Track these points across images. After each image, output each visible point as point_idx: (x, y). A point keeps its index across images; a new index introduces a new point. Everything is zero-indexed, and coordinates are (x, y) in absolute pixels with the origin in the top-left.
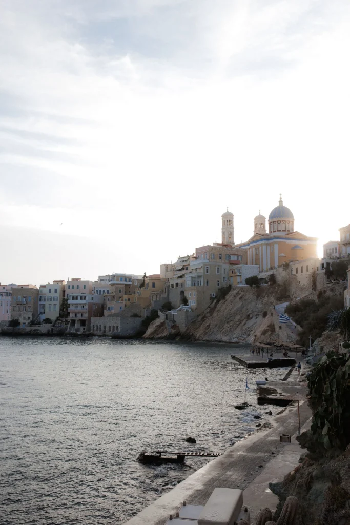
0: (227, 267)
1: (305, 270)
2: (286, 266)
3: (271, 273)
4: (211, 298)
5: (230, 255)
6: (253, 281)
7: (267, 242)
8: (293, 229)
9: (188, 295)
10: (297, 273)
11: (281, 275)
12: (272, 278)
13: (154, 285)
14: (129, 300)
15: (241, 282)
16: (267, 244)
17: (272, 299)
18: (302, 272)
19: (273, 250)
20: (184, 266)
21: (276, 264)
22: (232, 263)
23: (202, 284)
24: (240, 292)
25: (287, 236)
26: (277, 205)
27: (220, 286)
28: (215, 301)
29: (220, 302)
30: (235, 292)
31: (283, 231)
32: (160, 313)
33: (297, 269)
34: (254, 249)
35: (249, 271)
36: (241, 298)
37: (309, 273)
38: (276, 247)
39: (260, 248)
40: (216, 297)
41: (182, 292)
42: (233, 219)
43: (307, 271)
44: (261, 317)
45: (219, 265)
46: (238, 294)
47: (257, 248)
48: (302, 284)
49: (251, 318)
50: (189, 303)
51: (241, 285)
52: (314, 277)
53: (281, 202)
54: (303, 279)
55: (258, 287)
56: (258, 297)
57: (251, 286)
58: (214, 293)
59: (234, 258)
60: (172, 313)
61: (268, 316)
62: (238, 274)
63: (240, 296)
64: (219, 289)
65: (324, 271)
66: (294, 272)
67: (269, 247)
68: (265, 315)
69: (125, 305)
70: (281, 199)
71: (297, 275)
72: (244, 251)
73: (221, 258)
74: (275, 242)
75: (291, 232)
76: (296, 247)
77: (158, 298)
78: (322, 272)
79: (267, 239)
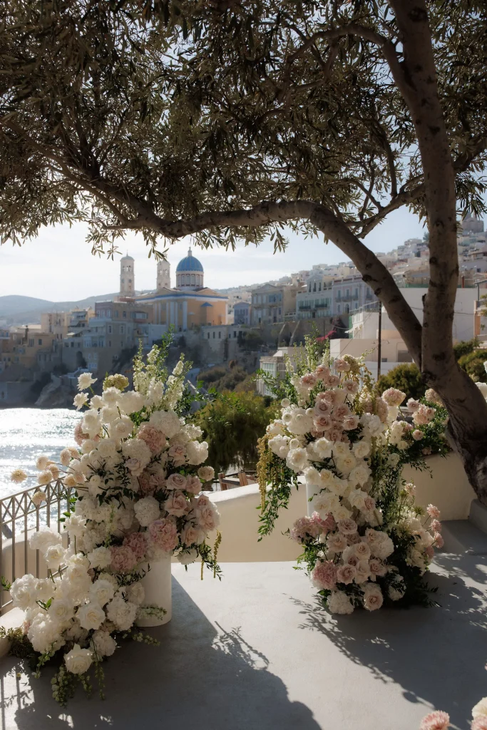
0: (131, 325)
1: (217, 335)
2: (198, 329)
3: (180, 335)
4: (114, 361)
5: (135, 312)
7: (175, 298)
8: (202, 285)
9: (87, 356)
10: (209, 337)
11: (192, 338)
12: (182, 341)
13: (40, 342)
14: (9, 360)
16: (176, 301)
18: (214, 337)
19: (181, 307)
20: (80, 322)
21: (185, 326)
22: (137, 322)
23: (104, 344)
25: (197, 293)
26: (186, 255)
27: (123, 348)
28: (119, 364)
29: (124, 366)
31: (192, 285)
32: (53, 377)
33: (209, 334)
34: (160, 305)
35: (156, 332)
37: (221, 340)
38: (185, 304)
39: (167, 304)
40: (119, 360)
41: (80, 354)
42: (133, 264)
43: (220, 337)
45: (123, 324)
47: (164, 306)
48: (213, 349)
50: (88, 366)
51: (147, 347)
52: (226, 343)
53: (190, 252)
54: (215, 345)
58: (117, 356)
59: (139, 316)
60: (69, 377)
62: (146, 335)
64: (123, 351)
65: (236, 339)
66: (206, 337)
67: (177, 304)
69: (6, 367)
70: (190, 248)
71: (209, 340)
72: (151, 308)
73: (125, 315)
74: (184, 300)
75: (200, 287)
76: (206, 304)
77: (48, 359)
78: (234, 340)
79: (175, 294)
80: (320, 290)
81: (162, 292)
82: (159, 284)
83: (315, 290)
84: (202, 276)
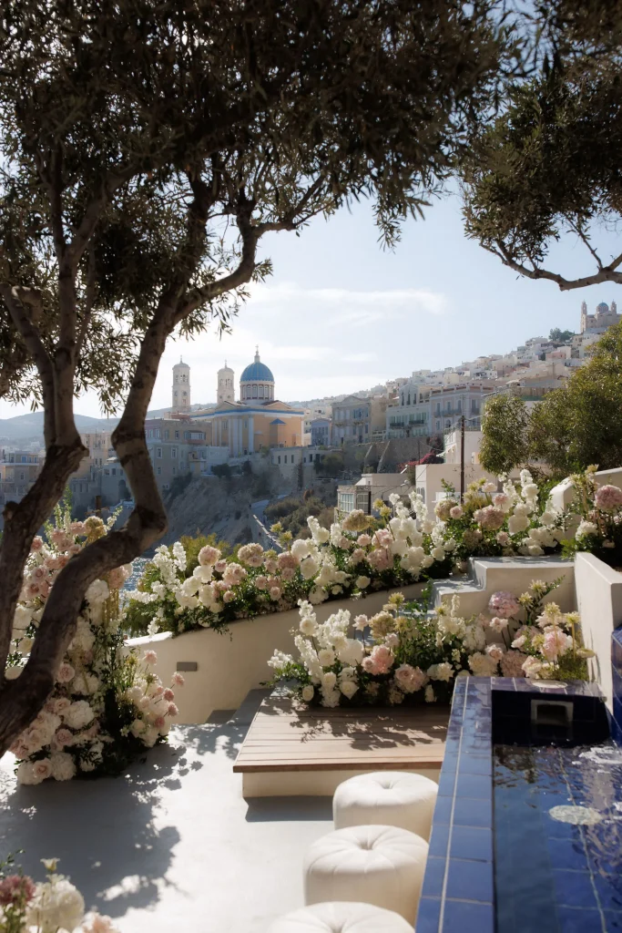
0: (185, 448)
1: (289, 459)
2: (267, 452)
3: (245, 459)
4: (164, 491)
5: (190, 432)
6: (222, 471)
7: (239, 414)
8: (273, 397)
9: (130, 486)
10: (279, 462)
11: (259, 463)
12: (247, 467)
15: (205, 471)
16: (239, 417)
17: (247, 495)
18: (286, 462)
19: (246, 424)
21: (251, 448)
22: (192, 443)
24: (205, 484)
25: (266, 407)
26: (252, 361)
27: (175, 475)
28: (170, 495)
29: (177, 498)
30: (198, 484)
31: (260, 398)
33: (279, 458)
34: (220, 423)
35: (216, 455)
36: (206, 494)
37: (294, 465)
38: (251, 422)
39: (229, 421)
40: (170, 490)
41: (123, 482)
42: (189, 373)
43: (293, 461)
44: (232, 519)
45: (174, 446)
46: (202, 487)
47: (225, 424)
48: (285, 476)
49: (221, 520)
50: (132, 498)
51: (205, 475)
52: (300, 469)
53: (257, 357)
54: (288, 471)
55: (229, 478)
56: (229, 493)
57: (220, 477)
58: (168, 485)
59: (195, 436)
61: (241, 518)
62: (202, 460)
63: (204, 491)
64: (175, 479)
65: (312, 464)
66: (276, 461)
67: (241, 420)
68: (238, 516)
70: (257, 352)
71: (280, 465)
72: (209, 425)
73: (177, 436)
74: (250, 416)
75: (270, 400)
76: (277, 421)
77: (84, 490)
78: (309, 465)
79: (239, 409)
80: (415, 402)
81: (224, 407)
82: (220, 397)
83: (409, 403)
84: (272, 386)
